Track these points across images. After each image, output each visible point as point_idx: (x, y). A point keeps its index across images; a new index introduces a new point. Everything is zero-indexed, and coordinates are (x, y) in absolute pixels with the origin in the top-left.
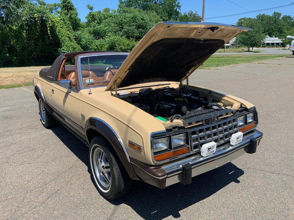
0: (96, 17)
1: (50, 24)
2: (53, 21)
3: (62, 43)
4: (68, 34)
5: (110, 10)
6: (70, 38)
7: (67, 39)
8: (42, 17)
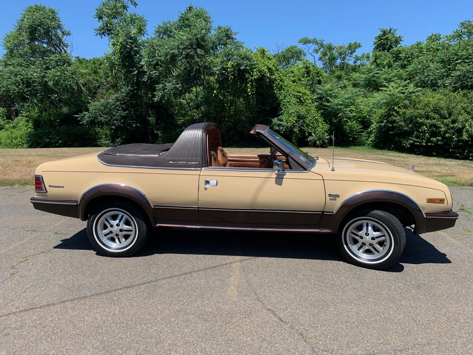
0: (402, 55)
1: (252, 76)
2: (263, 70)
3: (283, 108)
4: (299, 92)
5: (441, 36)
6: (300, 99)
7: (294, 100)
8: (239, 65)
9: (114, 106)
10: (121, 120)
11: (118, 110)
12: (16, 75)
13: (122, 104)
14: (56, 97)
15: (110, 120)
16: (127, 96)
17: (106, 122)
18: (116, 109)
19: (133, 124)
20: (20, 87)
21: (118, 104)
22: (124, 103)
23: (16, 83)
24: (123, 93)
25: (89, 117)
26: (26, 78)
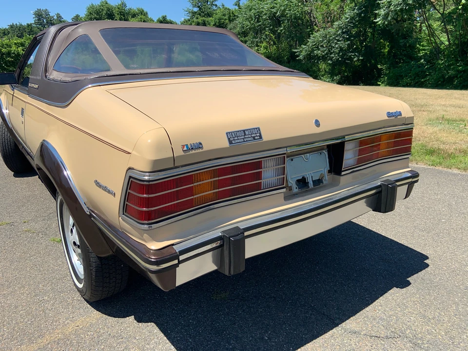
9: (334, 36)
10: (339, 53)
11: (338, 40)
12: (250, 10)
13: (343, 33)
14: (281, 30)
15: (327, 54)
16: (351, 23)
17: (323, 56)
18: (336, 39)
19: (354, 58)
20: (252, 22)
21: (339, 33)
22: (346, 31)
23: (249, 19)
24: (347, 18)
25: (306, 51)
26: (258, 12)
